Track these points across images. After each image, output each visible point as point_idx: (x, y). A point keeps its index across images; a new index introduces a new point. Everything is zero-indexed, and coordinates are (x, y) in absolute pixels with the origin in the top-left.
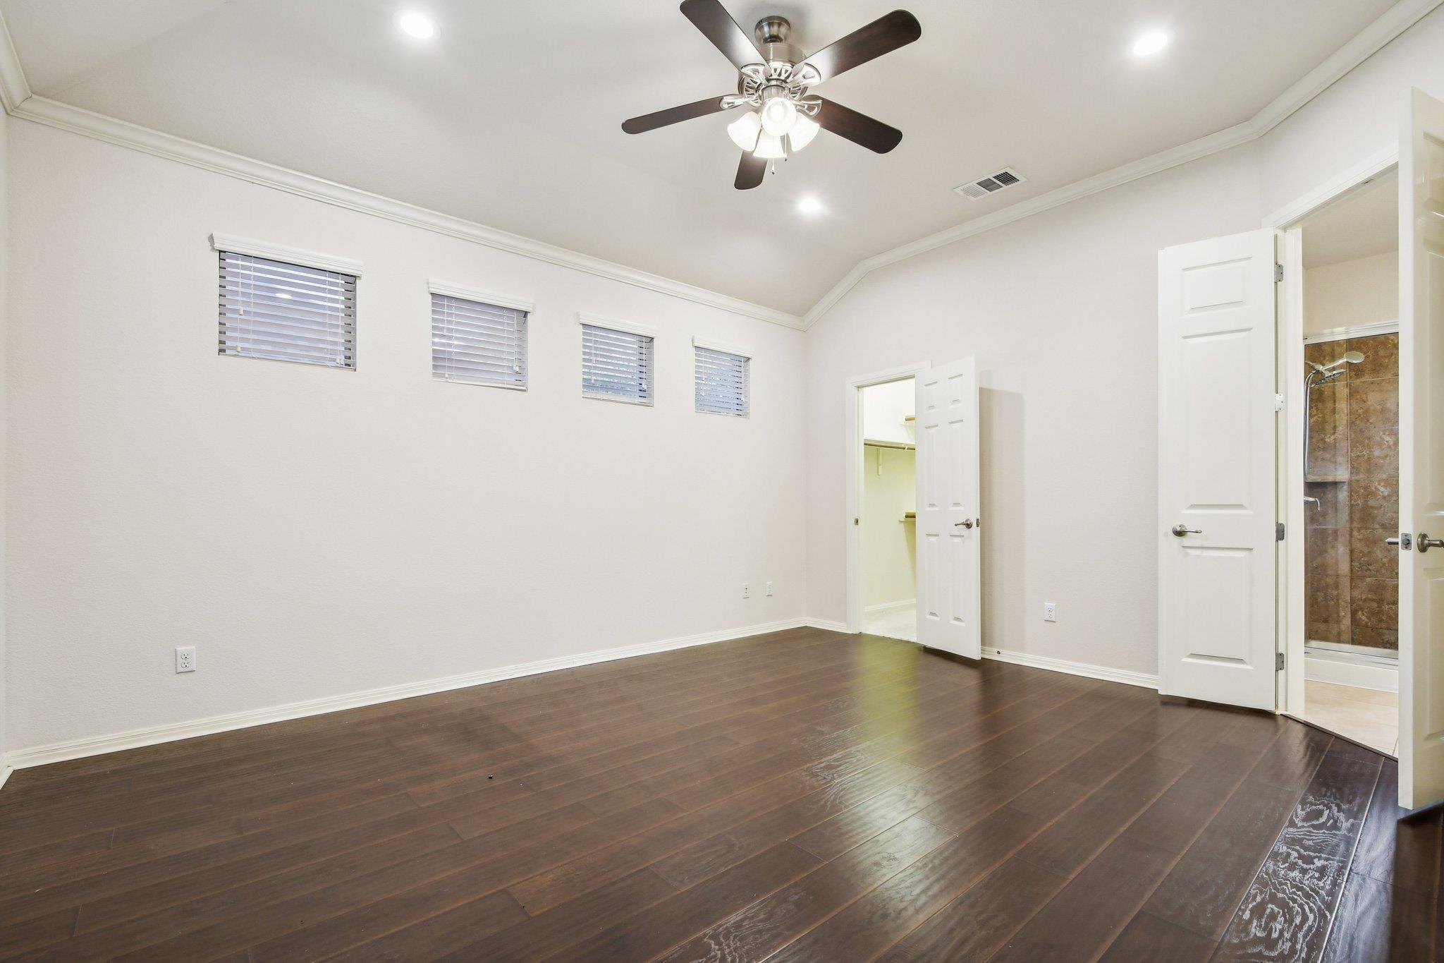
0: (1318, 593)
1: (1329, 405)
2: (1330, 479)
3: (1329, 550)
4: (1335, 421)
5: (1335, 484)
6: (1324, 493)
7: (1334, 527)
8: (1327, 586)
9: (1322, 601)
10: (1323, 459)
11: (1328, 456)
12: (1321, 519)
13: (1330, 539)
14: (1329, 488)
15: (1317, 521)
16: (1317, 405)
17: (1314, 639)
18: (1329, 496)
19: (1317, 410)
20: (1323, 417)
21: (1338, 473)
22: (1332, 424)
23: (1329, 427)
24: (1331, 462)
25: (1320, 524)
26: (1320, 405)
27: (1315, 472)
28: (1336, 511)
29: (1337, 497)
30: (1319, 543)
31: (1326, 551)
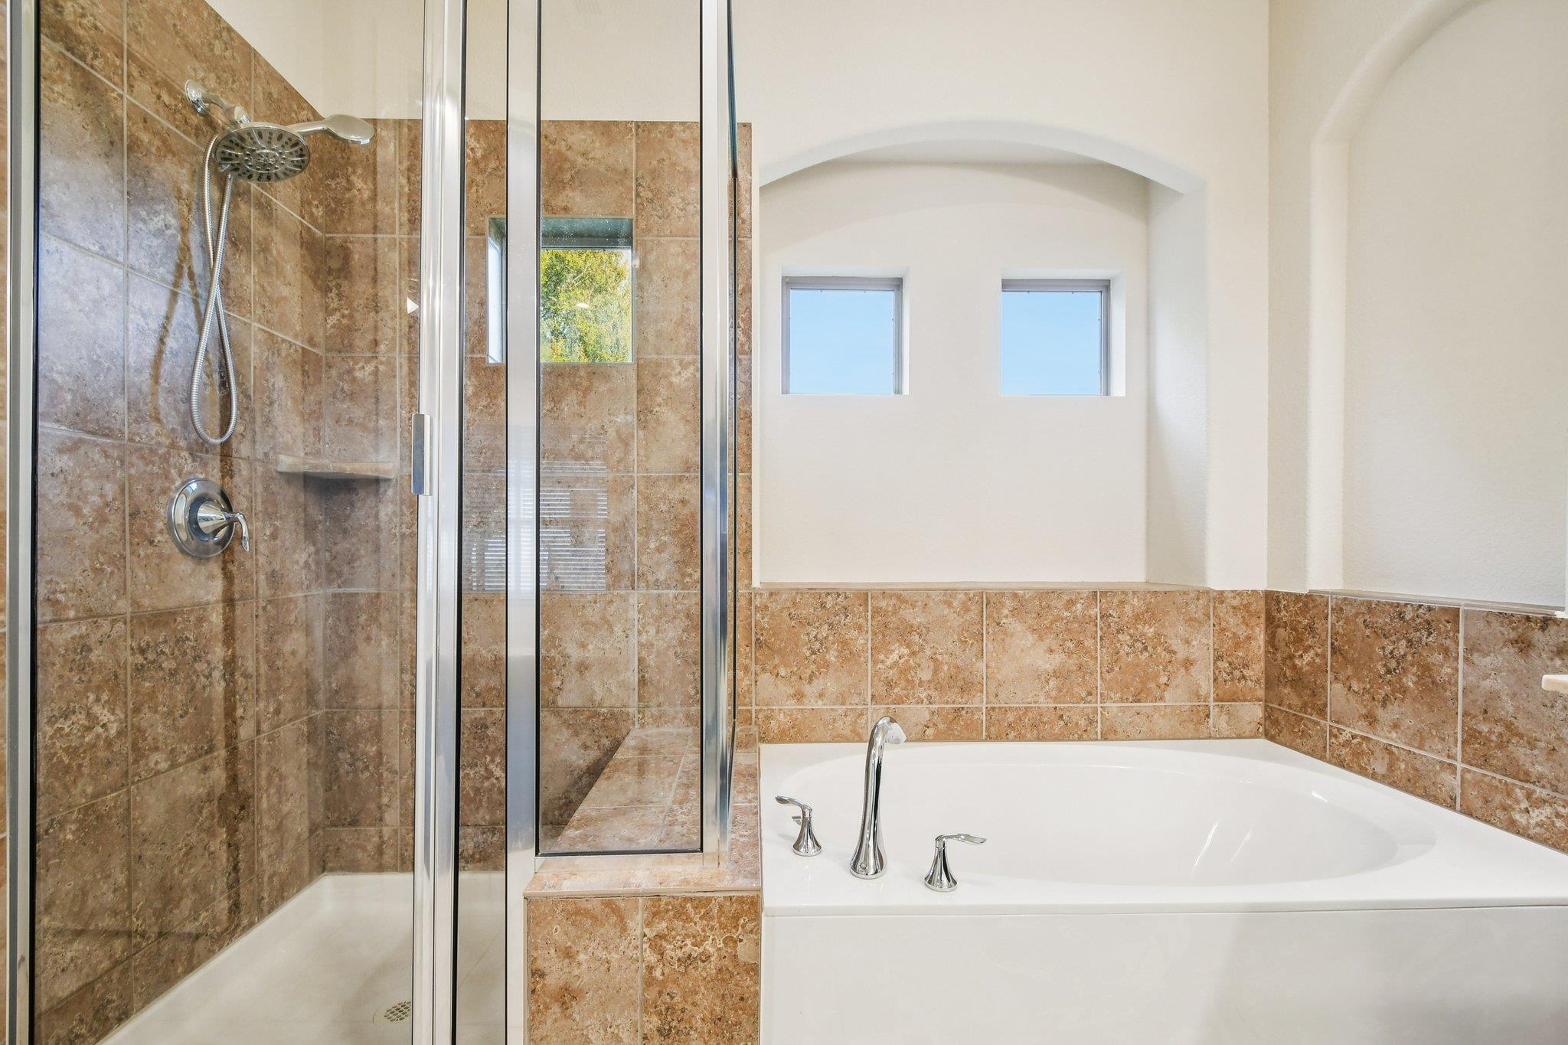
0: (340, 755)
1: (363, 287)
2: (364, 468)
3: (362, 647)
4: (376, 328)
5: (375, 483)
6: (352, 505)
7: (373, 590)
8: (358, 735)
9: (347, 773)
10: (350, 421)
11: (358, 413)
12: (346, 569)
13: (363, 618)
14: (362, 493)
15: (340, 574)
16: (338, 286)
17: (332, 870)
18: (361, 512)
19: (340, 296)
20: (351, 317)
21: (381, 457)
22: (370, 337)
23: (361, 342)
24: (364, 427)
25: (345, 584)
26: (345, 284)
27: (336, 453)
28: (377, 549)
29: (377, 517)
30: (343, 631)
31: (355, 649)
